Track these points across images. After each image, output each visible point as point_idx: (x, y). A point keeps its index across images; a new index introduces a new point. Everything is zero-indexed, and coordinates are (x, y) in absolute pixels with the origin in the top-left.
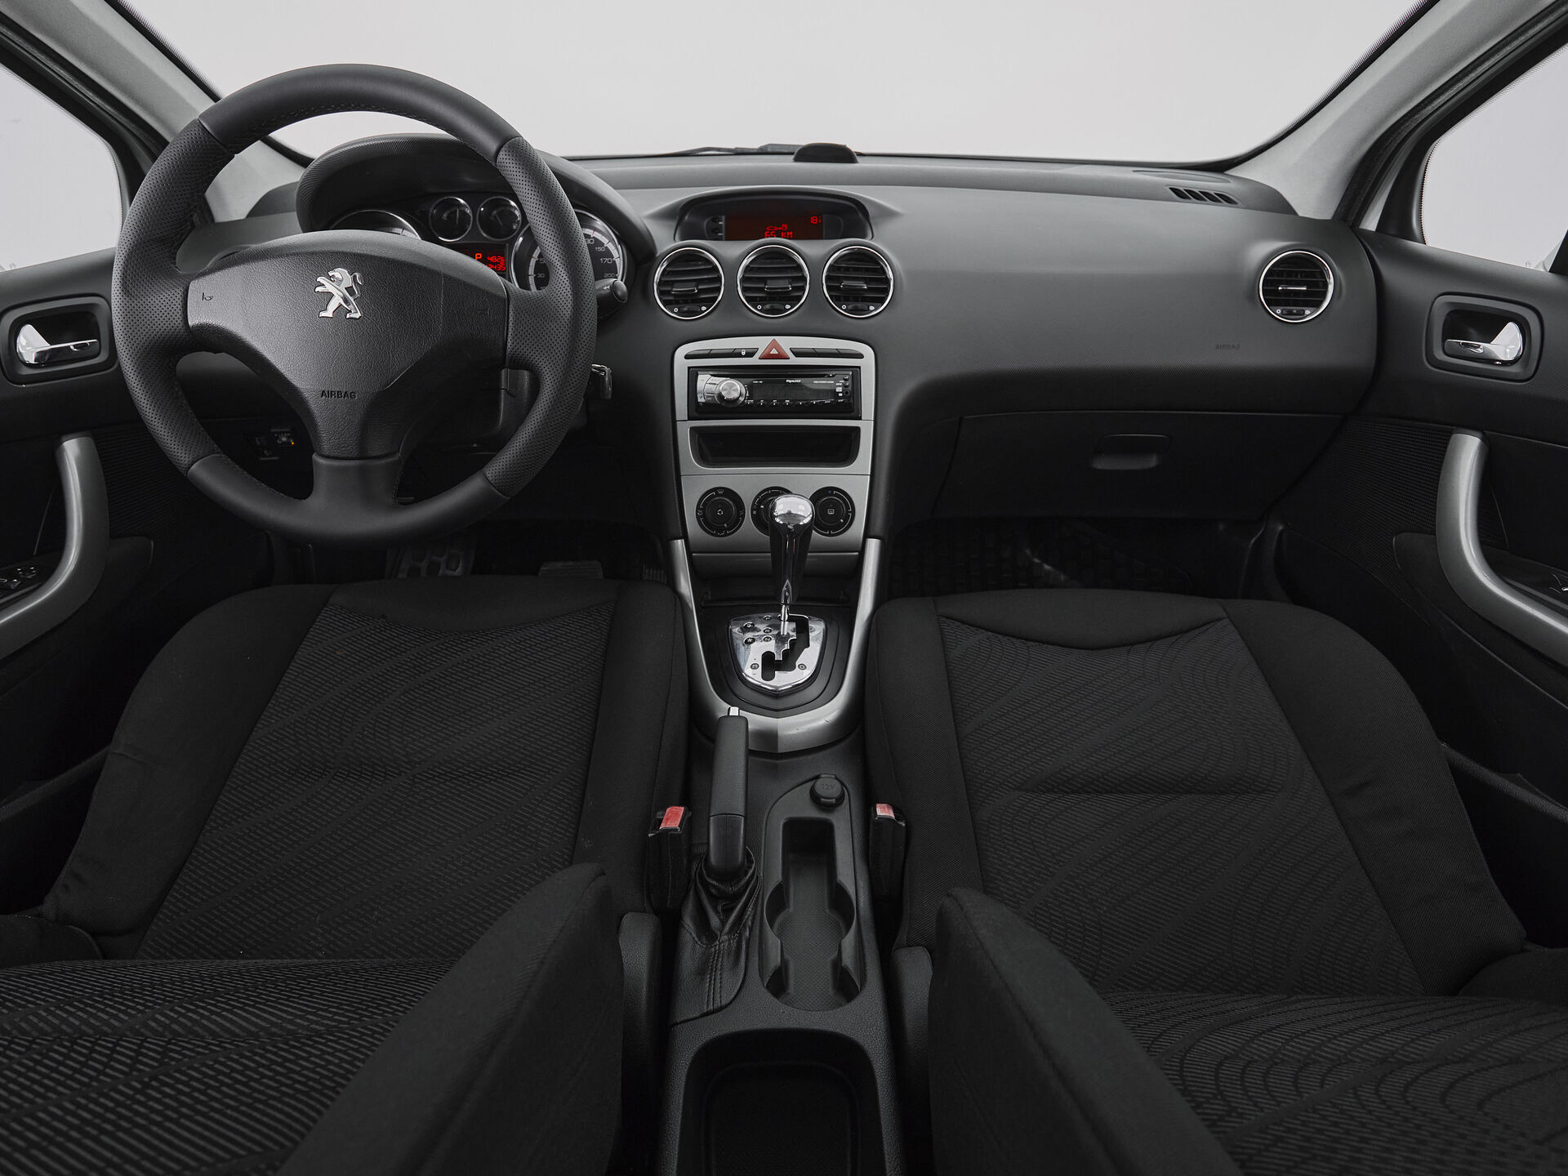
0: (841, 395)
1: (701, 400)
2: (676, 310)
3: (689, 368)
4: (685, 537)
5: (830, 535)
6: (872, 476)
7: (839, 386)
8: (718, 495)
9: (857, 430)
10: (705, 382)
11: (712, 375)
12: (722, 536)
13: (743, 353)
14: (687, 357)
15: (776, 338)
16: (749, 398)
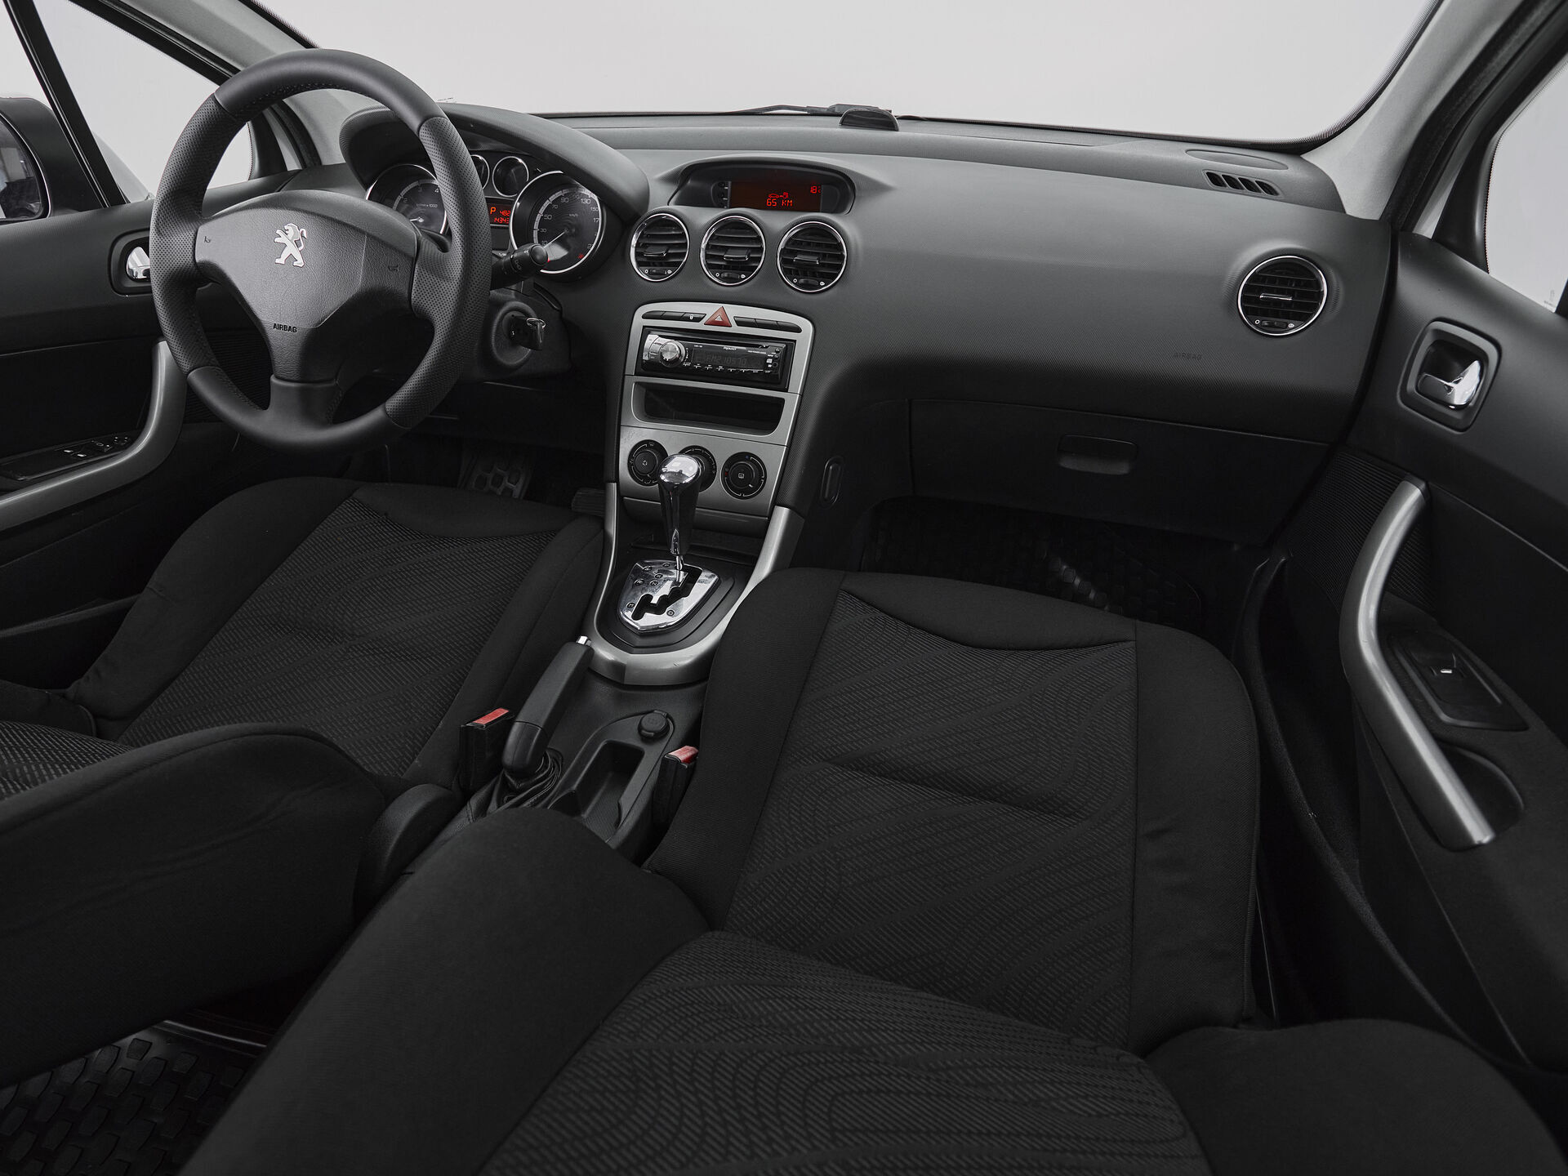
0: (770, 366)
1: (645, 358)
2: (647, 271)
3: (644, 327)
4: (617, 480)
5: (741, 498)
6: (789, 447)
7: (770, 358)
8: (649, 447)
9: (782, 401)
10: (652, 340)
11: (660, 336)
12: (647, 485)
13: (691, 318)
14: (645, 317)
15: (725, 306)
16: (688, 361)
